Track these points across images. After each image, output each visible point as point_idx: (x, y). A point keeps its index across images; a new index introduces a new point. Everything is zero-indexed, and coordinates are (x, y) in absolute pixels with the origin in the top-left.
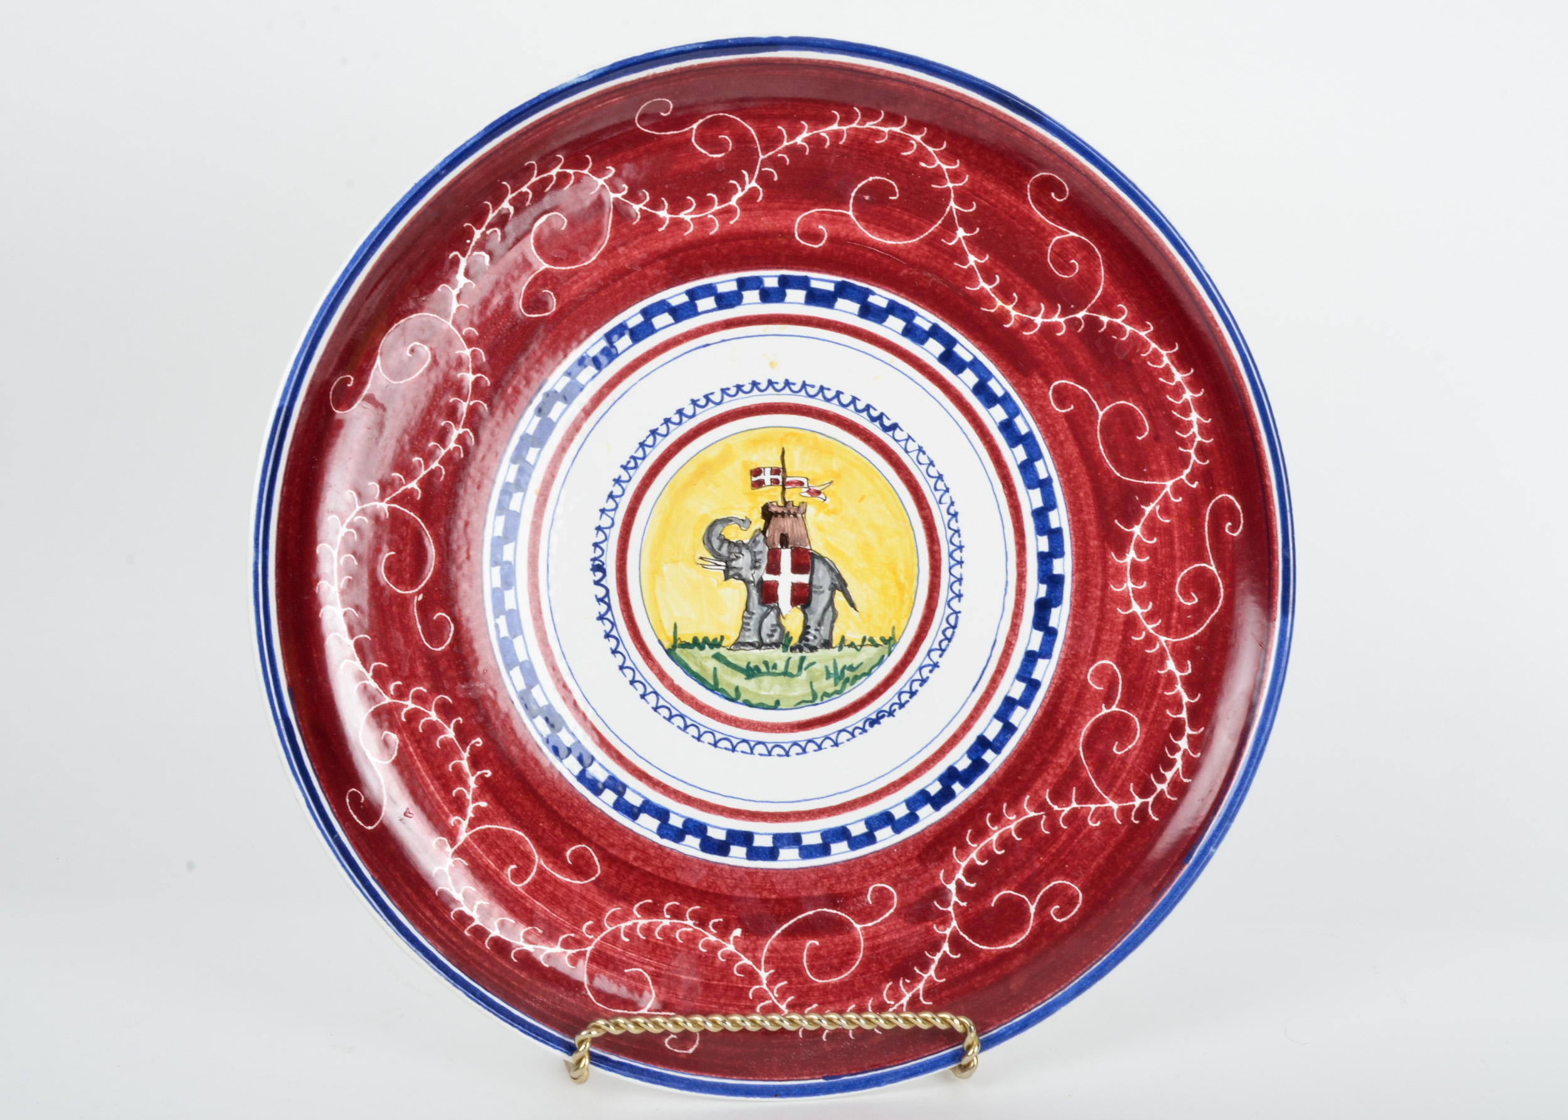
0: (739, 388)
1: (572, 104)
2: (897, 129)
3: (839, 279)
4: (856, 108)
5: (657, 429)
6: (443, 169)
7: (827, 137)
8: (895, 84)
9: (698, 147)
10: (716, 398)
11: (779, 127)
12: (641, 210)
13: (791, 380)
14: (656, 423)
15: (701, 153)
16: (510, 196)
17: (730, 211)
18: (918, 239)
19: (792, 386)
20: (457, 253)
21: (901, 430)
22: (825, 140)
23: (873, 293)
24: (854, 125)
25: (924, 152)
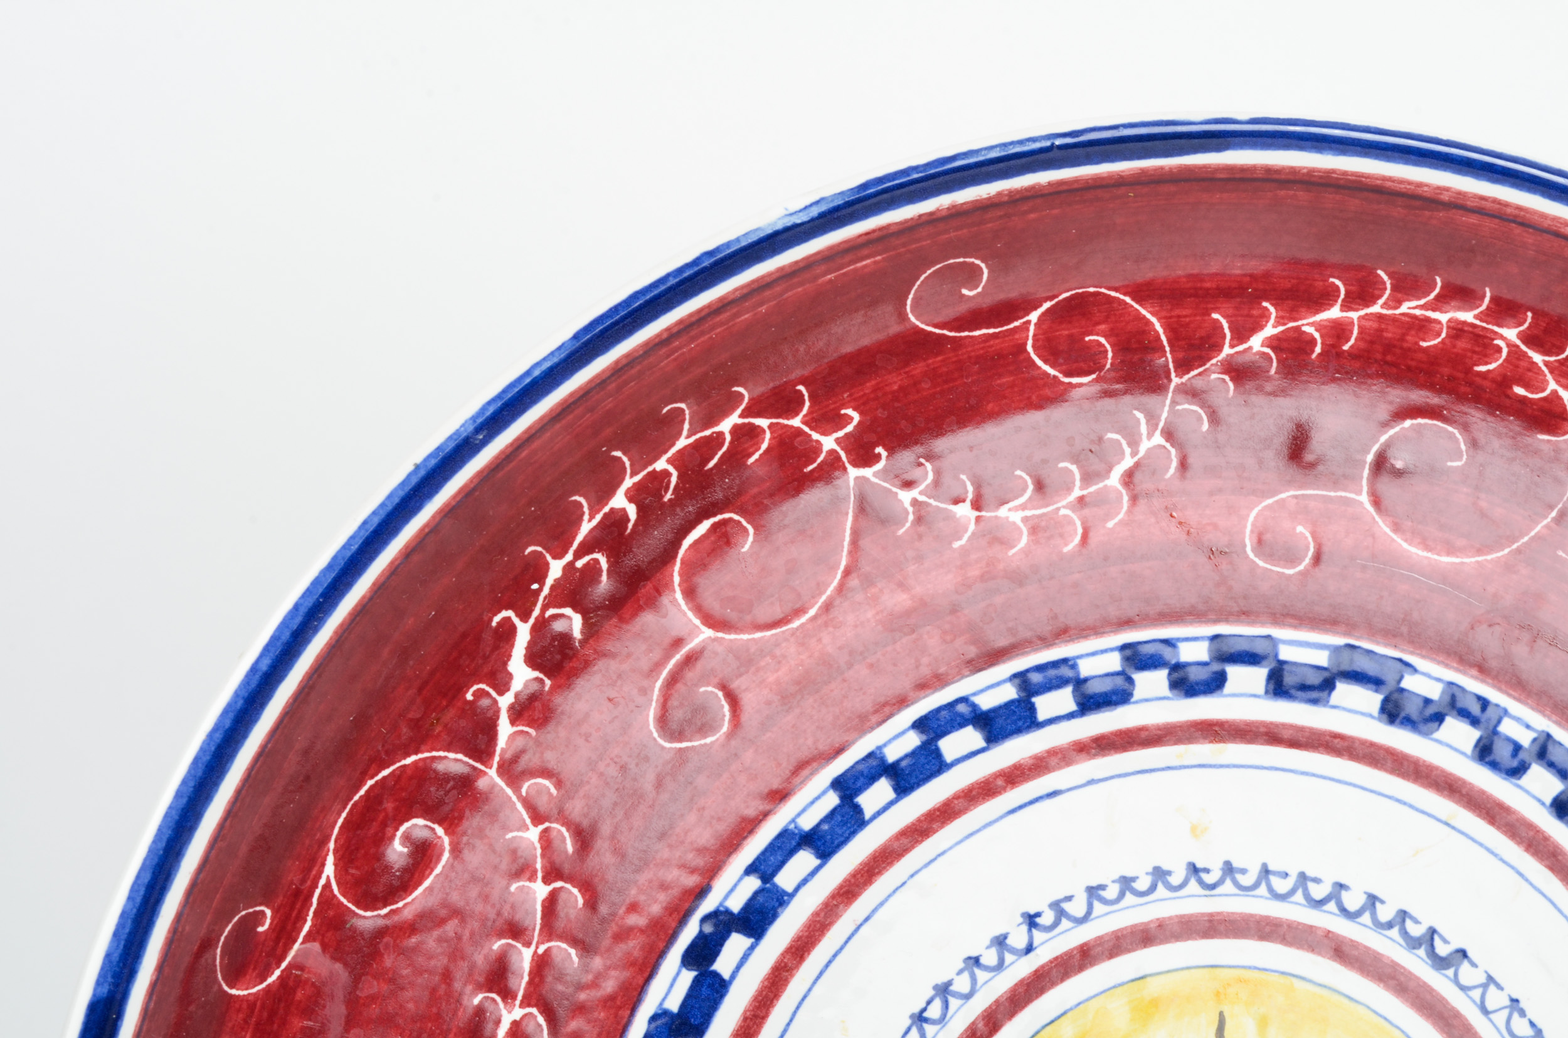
0: (1126, 883)
1: (769, 274)
2: (1468, 316)
3: (1340, 641)
4: (1380, 272)
5: (949, 983)
6: (478, 430)
7: (1317, 335)
8: (1473, 219)
9: (1039, 362)
10: (1077, 908)
11: (1215, 316)
12: (915, 502)
13: (1236, 864)
14: (948, 968)
15: (1047, 375)
16: (628, 482)
17: (1103, 500)
18: (1507, 551)
19: (1239, 877)
20: (509, 613)
21: (1474, 965)
22: (1313, 342)
23: (1414, 670)
24: (1376, 309)
25: (1523, 364)
